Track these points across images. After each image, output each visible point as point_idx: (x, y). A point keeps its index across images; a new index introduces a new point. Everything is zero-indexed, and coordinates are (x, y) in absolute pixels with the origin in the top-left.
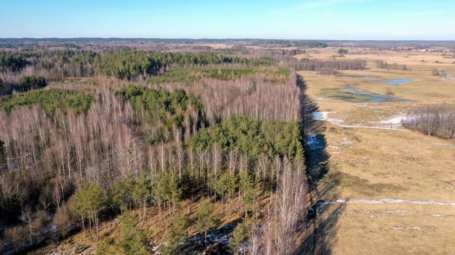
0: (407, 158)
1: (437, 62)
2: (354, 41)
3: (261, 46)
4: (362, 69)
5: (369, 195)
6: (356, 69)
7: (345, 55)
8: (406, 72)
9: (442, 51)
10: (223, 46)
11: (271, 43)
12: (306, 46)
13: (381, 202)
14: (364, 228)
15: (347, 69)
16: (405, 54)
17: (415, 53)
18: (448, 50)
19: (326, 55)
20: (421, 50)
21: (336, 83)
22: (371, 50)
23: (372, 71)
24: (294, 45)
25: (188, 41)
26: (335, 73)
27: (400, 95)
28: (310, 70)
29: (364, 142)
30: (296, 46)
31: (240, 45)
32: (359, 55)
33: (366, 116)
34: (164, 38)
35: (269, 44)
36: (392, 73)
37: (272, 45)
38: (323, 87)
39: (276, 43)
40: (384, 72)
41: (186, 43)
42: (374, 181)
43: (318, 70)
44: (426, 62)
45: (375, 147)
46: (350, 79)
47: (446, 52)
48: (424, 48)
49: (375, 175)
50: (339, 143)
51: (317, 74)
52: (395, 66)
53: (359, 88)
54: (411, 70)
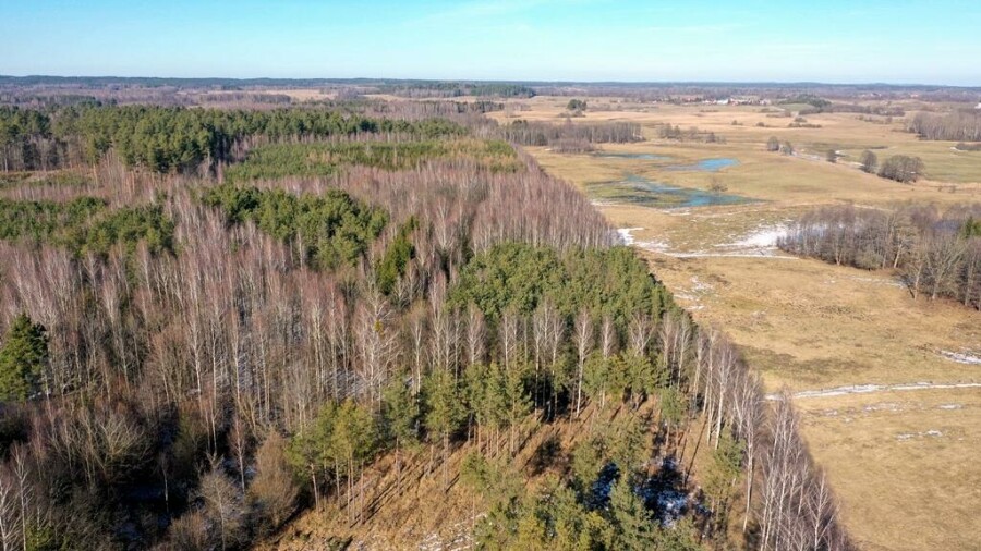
0: (830, 310)
1: (761, 125)
2: (584, 84)
3: (400, 95)
4: (635, 140)
5: (815, 381)
6: (622, 141)
7: (583, 113)
8: (715, 144)
9: (757, 104)
10: (315, 95)
11: (420, 88)
12: (496, 94)
13: (843, 393)
14: (850, 441)
15: (605, 140)
16: (693, 108)
17: (710, 108)
18: (769, 102)
19: (545, 113)
20: (719, 102)
21: (603, 170)
22: (626, 101)
23: (653, 145)
24: (467, 91)
25: (227, 84)
26: (589, 150)
27: (738, 190)
28: (535, 145)
29: (735, 284)
30: (473, 94)
31: (353, 92)
32: (608, 113)
33: (702, 233)
34: (168, 77)
35: (417, 91)
36: (691, 147)
37: (423, 92)
38: (585, 179)
39: (431, 88)
40: (675, 145)
41: (224, 88)
42: (803, 355)
43: (553, 145)
44: (741, 124)
45: (760, 293)
46: (622, 162)
47: (765, 104)
48: (722, 98)
49: (796, 344)
50: (689, 288)
51: (553, 151)
52: (694, 134)
53: (654, 180)
54: (724, 141)
